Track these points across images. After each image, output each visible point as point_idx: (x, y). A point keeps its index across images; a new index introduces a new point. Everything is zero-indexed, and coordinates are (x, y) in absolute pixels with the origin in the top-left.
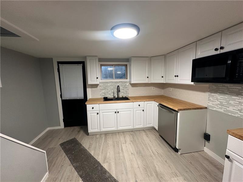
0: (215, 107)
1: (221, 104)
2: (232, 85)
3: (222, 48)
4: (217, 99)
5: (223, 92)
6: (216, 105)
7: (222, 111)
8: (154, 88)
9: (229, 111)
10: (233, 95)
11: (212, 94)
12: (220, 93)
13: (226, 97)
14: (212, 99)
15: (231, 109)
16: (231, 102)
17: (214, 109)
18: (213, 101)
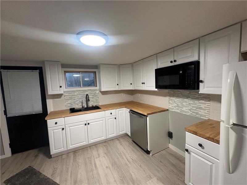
1: (178, 106)
3: (175, 61)
4: (175, 102)
5: (178, 96)
6: (175, 107)
7: (179, 111)
8: (124, 94)
9: (184, 111)
11: (171, 98)
12: (176, 97)
13: (180, 100)
14: (171, 102)
15: (184, 109)
16: (184, 104)
17: (174, 110)
18: (172, 104)
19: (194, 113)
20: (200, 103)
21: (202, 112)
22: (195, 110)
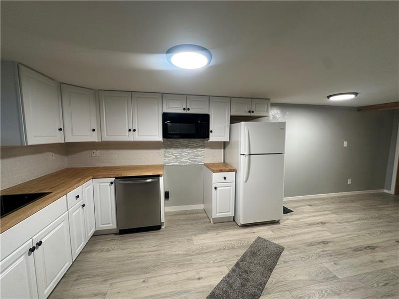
0: (171, 162)
1: (176, 158)
2: (182, 140)
3: (189, 109)
4: (173, 154)
5: (176, 147)
6: (173, 160)
7: (177, 163)
8: (53, 154)
9: (183, 162)
10: (184, 148)
11: (168, 150)
12: (174, 148)
13: (179, 150)
14: (168, 155)
15: (184, 160)
16: (183, 154)
17: (171, 164)
18: (169, 157)
19: (192, 161)
20: (197, 151)
21: (199, 159)
22: (194, 158)
